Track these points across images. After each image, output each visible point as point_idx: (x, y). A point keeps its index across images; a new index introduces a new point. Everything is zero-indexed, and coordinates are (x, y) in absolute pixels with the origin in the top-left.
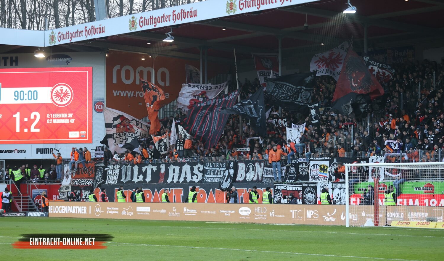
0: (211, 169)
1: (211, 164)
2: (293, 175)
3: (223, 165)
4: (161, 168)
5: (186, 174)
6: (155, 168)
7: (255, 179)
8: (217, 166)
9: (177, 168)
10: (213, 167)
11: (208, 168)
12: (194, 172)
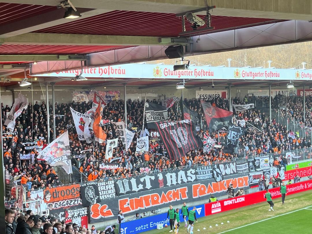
0: (200, 171)
1: (200, 168)
2: (252, 167)
3: (209, 167)
4: (159, 177)
5: (181, 177)
6: (153, 178)
7: (232, 172)
8: (205, 168)
9: (174, 175)
10: (202, 170)
11: (198, 171)
12: (187, 175)
